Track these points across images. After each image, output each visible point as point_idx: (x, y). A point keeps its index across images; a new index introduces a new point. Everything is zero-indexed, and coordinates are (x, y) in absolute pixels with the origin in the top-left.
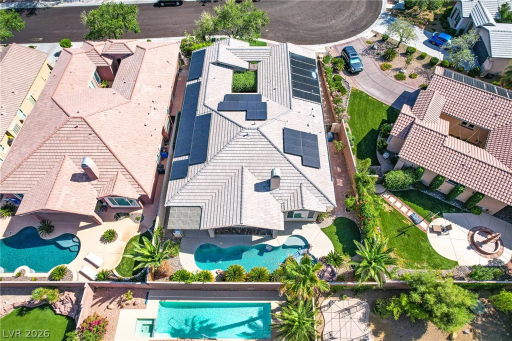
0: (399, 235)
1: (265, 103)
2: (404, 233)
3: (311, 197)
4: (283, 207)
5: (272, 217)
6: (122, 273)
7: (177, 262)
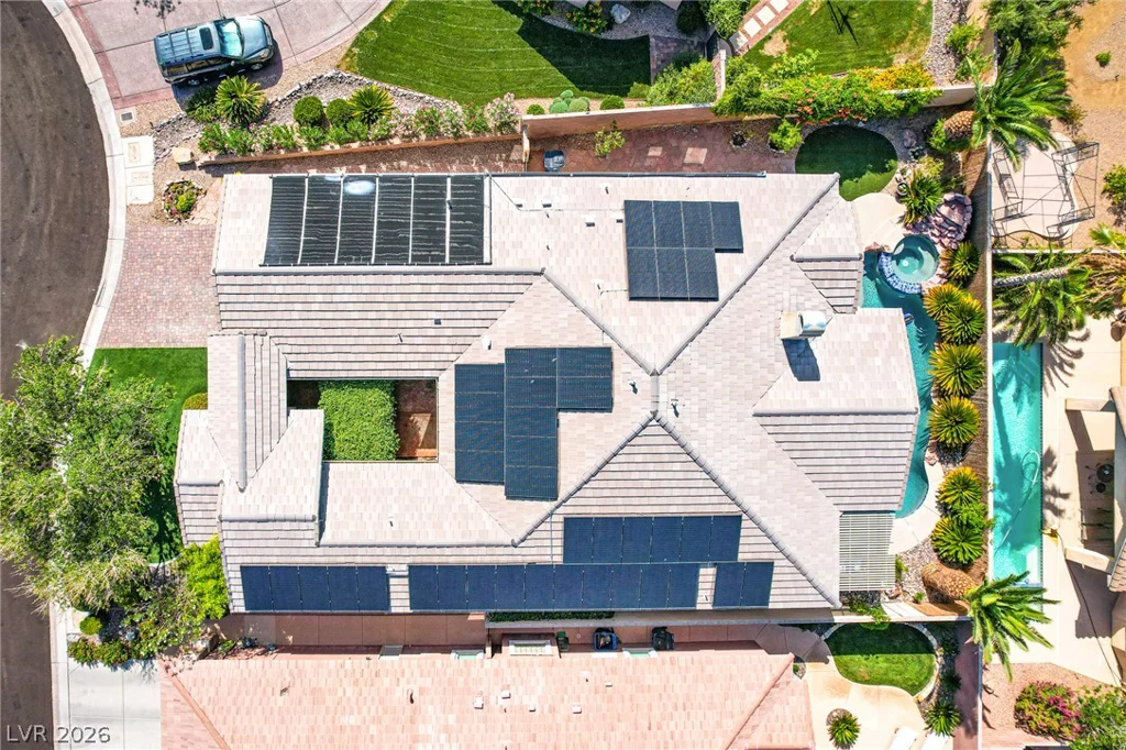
0: (851, 31)
1: (510, 352)
2: (845, 18)
3: (822, 235)
4: (843, 309)
5: (876, 336)
6: (926, 678)
7: (910, 556)
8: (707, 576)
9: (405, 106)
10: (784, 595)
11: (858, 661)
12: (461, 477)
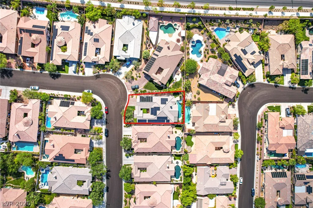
1: (154, 107)
2: (176, 85)
8: (166, 120)
9: (148, 91)
10: (170, 122)
11: (177, 128)
12: (151, 114)
